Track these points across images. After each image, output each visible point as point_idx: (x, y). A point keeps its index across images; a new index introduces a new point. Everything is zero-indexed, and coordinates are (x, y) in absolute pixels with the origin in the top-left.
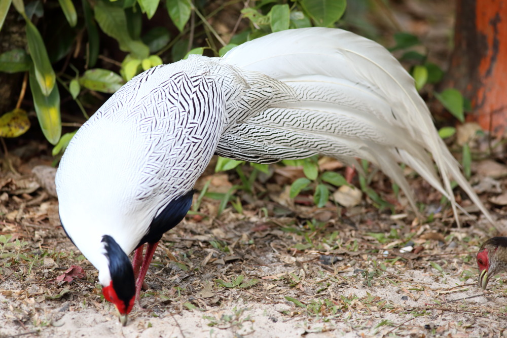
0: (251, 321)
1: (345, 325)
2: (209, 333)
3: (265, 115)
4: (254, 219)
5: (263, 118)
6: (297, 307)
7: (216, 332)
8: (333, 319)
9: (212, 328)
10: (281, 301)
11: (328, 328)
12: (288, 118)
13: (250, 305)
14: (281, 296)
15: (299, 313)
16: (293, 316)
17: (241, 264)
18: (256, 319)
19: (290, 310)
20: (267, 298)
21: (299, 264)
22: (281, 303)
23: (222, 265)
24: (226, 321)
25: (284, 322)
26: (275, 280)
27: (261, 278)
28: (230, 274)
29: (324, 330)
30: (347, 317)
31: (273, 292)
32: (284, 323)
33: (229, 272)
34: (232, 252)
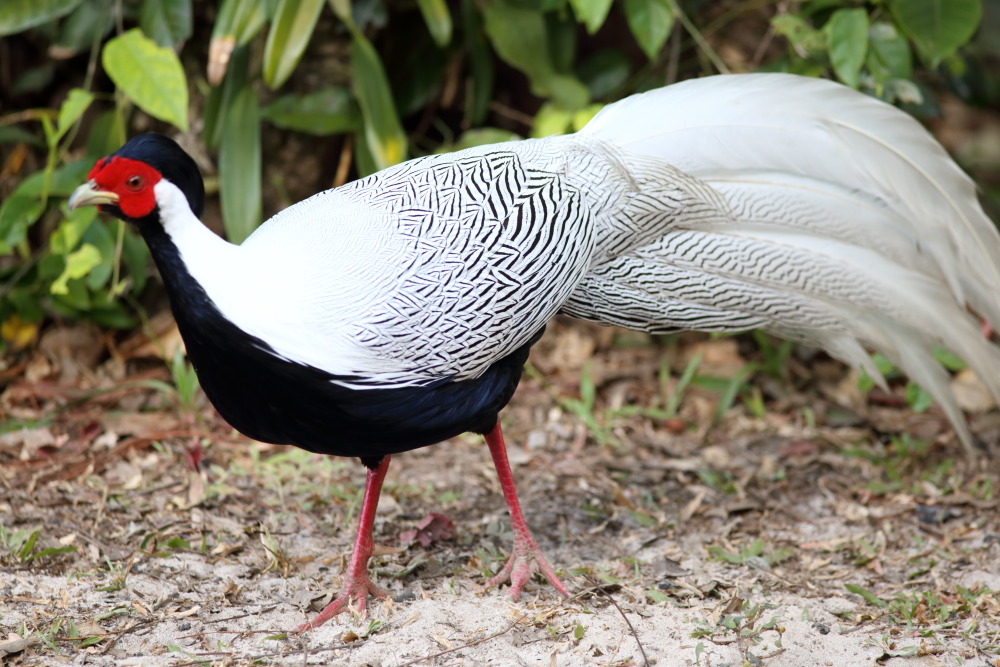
0: (778, 630)
1: (965, 643)
2: (694, 650)
3: (665, 244)
4: (786, 430)
5: (661, 248)
6: (869, 605)
7: (708, 650)
8: (940, 632)
9: (700, 641)
10: (837, 592)
11: (929, 648)
12: (712, 252)
13: (775, 598)
14: (837, 583)
15: (873, 618)
16: (860, 623)
17: (757, 519)
18: (788, 626)
19: (855, 610)
20: (810, 585)
21: (874, 522)
22: (837, 596)
23: (721, 518)
24: (728, 628)
25: (841, 634)
26: (826, 552)
27: (797, 547)
28: (737, 538)
29: (923, 651)
30: (968, 628)
31: (821, 574)
32: (843, 637)
33: (736, 532)
34: (742, 494)
